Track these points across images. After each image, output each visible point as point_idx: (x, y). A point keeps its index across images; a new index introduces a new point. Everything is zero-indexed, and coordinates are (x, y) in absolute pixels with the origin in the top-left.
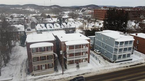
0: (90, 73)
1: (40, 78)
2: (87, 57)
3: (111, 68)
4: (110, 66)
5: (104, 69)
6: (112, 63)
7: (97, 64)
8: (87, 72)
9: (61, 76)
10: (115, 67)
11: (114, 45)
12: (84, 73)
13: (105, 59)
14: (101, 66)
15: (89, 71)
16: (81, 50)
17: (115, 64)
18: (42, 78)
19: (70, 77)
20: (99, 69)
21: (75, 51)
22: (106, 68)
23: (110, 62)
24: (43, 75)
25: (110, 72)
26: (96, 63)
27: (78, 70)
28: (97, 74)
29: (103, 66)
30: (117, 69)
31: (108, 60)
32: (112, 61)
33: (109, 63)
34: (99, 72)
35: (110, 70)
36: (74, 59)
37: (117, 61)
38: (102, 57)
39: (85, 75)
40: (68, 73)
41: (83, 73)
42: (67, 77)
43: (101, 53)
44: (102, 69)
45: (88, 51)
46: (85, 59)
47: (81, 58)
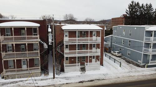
0: (103, 79)
1: (13, 83)
2: (99, 54)
3: (141, 74)
4: (139, 72)
5: (128, 74)
6: (141, 67)
7: (116, 68)
8: (97, 78)
9: (50, 82)
10: (148, 73)
11: (145, 37)
12: (92, 79)
13: (129, 62)
14: (123, 71)
15: (102, 77)
16: (88, 41)
17: (146, 69)
18: (17, 82)
19: (67, 84)
20: (120, 75)
21: (77, 42)
22: (132, 74)
23: (138, 66)
24: (21, 78)
25: (140, 80)
26: (114, 67)
27: (83, 74)
28: (117, 82)
29: (127, 70)
30: (152, 76)
31: (133, 64)
32: (142, 64)
33: (136, 67)
34: (119, 79)
35: (140, 77)
36: (77, 55)
37: (150, 64)
38: (124, 60)
39: (93, 82)
40: (65, 77)
41: (90, 79)
42: (61, 83)
43: (122, 55)
44: (124, 75)
45: (100, 43)
46: (95, 58)
47: (89, 54)
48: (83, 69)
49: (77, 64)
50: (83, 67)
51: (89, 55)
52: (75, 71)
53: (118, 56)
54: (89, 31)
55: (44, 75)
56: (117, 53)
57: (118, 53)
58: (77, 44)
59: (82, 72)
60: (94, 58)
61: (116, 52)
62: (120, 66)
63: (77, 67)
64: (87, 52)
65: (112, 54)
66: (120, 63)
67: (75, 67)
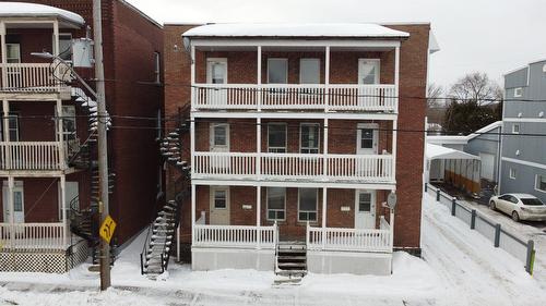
16: (323, 102)
21: (259, 105)
36: (259, 176)
45: (394, 118)
46: (373, 210)
47: (324, 178)
48: (292, 262)
49: (259, 228)
50: (296, 247)
51: (325, 181)
52: (249, 263)
53: (525, 215)
54: (328, 45)
55: (91, 269)
56: (521, 204)
57: (526, 202)
58: (259, 116)
59: (280, 278)
60: (365, 207)
61: (518, 196)
62: (529, 269)
63: (258, 244)
64: (316, 168)
65: (496, 210)
66: (530, 245)
67: (250, 244)
